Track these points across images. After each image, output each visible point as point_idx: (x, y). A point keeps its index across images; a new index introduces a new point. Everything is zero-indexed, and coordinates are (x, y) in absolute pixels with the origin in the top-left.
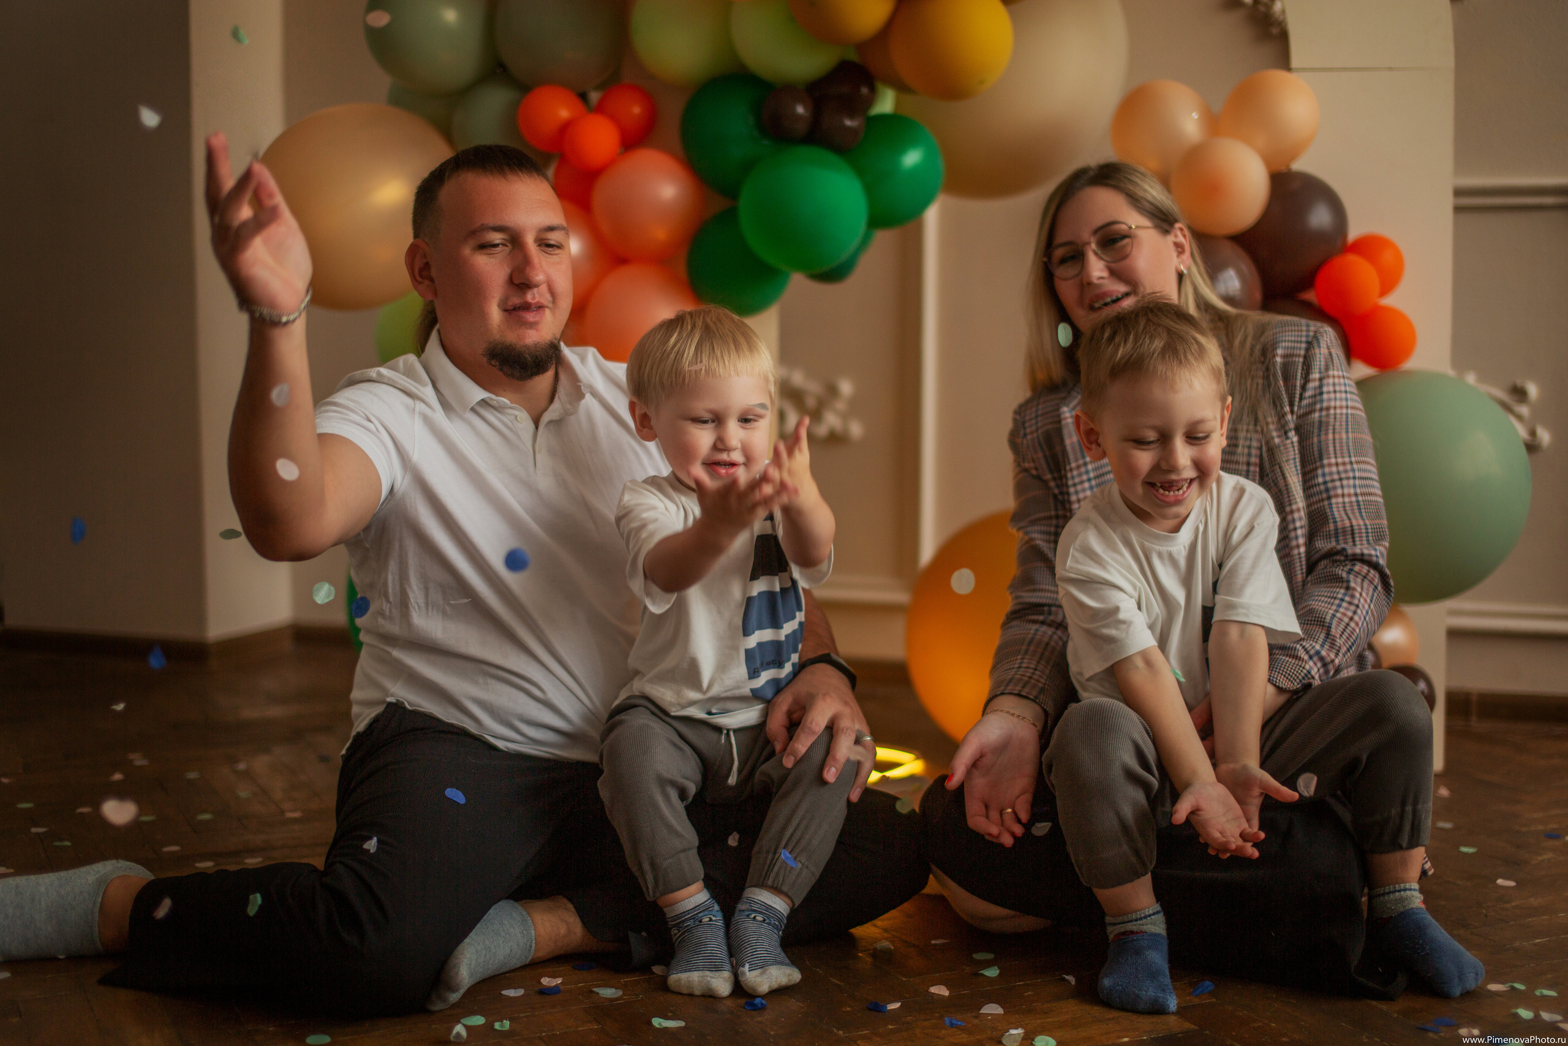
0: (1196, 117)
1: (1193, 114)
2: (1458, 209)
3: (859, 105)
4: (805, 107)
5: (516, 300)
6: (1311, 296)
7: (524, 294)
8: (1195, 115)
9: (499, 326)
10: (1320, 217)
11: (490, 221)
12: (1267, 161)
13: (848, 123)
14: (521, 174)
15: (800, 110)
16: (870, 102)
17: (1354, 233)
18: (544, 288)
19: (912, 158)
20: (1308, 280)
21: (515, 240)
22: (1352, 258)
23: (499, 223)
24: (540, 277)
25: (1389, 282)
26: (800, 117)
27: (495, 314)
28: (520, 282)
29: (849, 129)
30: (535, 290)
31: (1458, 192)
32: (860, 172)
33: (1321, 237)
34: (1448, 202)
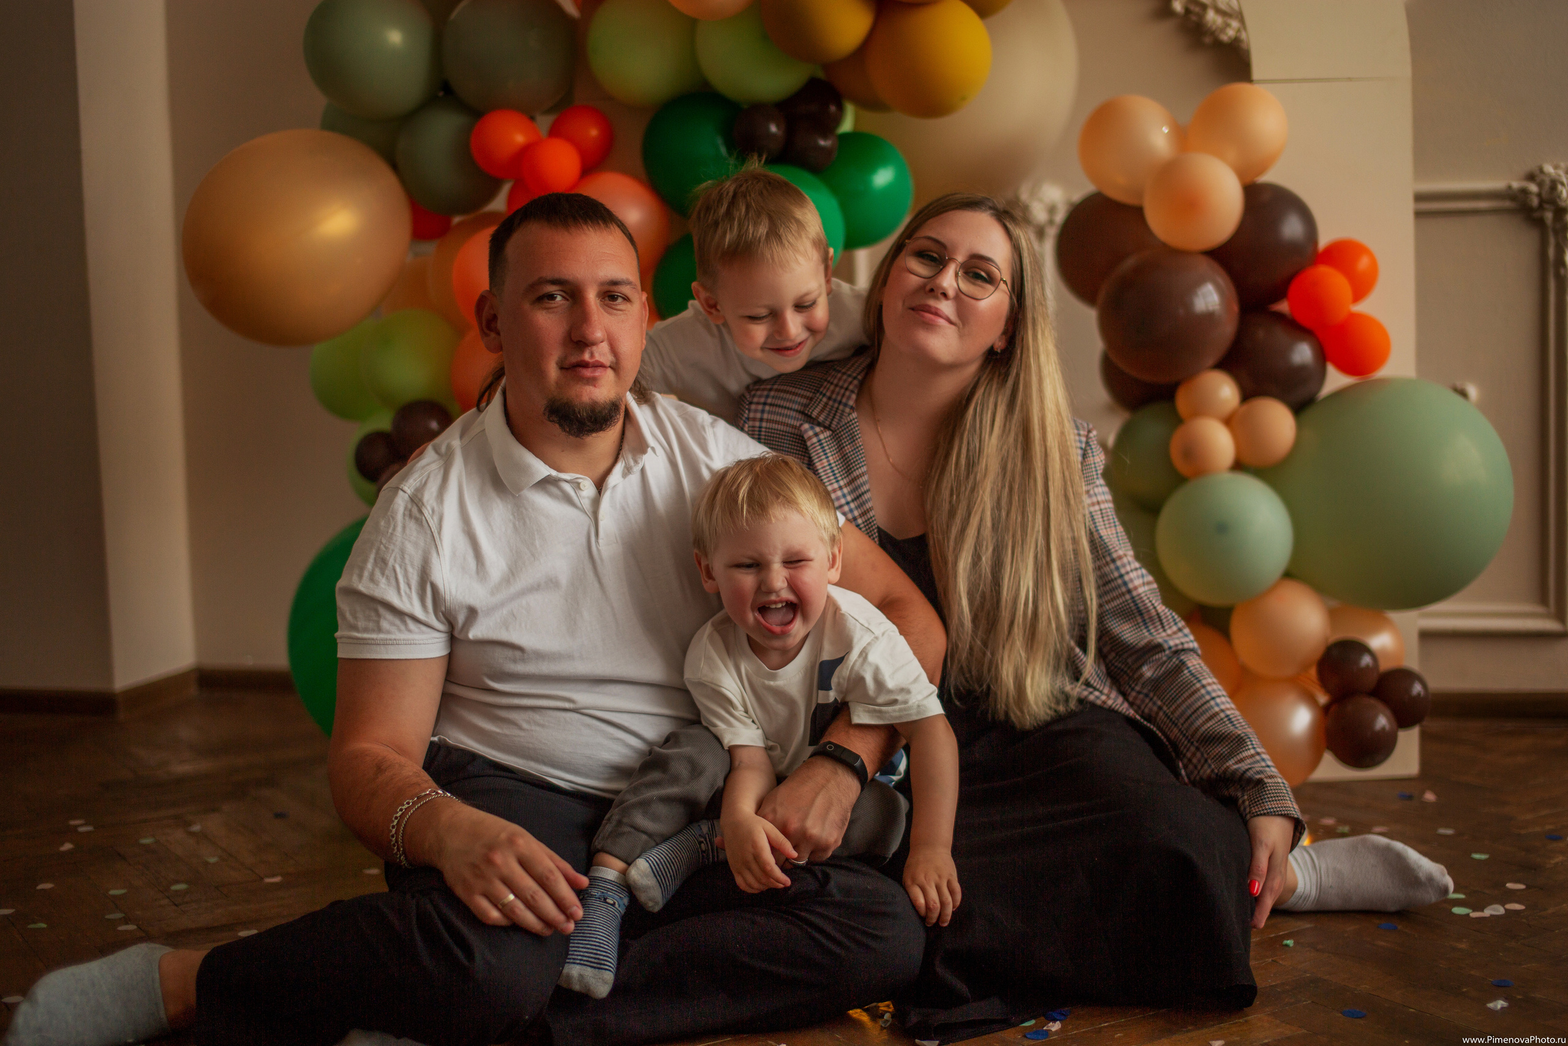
0: (1166, 131)
1: (1164, 128)
2: (1419, 215)
3: (828, 125)
4: (778, 126)
5: (573, 359)
6: (1284, 307)
7: (582, 352)
8: (1165, 130)
9: (557, 383)
10: (1292, 228)
11: (548, 274)
12: (1240, 173)
13: (822, 143)
14: (585, 227)
15: (773, 129)
16: (838, 120)
17: (1324, 240)
18: (604, 347)
19: (883, 177)
20: (1280, 292)
21: (574, 293)
22: (1324, 270)
23: (557, 276)
24: (599, 334)
25: (1361, 289)
26: (774, 136)
27: (553, 371)
28: (577, 340)
29: (823, 148)
30: (594, 348)
31: (1419, 198)
32: (836, 190)
33: (1294, 248)
34: (1409, 207)
